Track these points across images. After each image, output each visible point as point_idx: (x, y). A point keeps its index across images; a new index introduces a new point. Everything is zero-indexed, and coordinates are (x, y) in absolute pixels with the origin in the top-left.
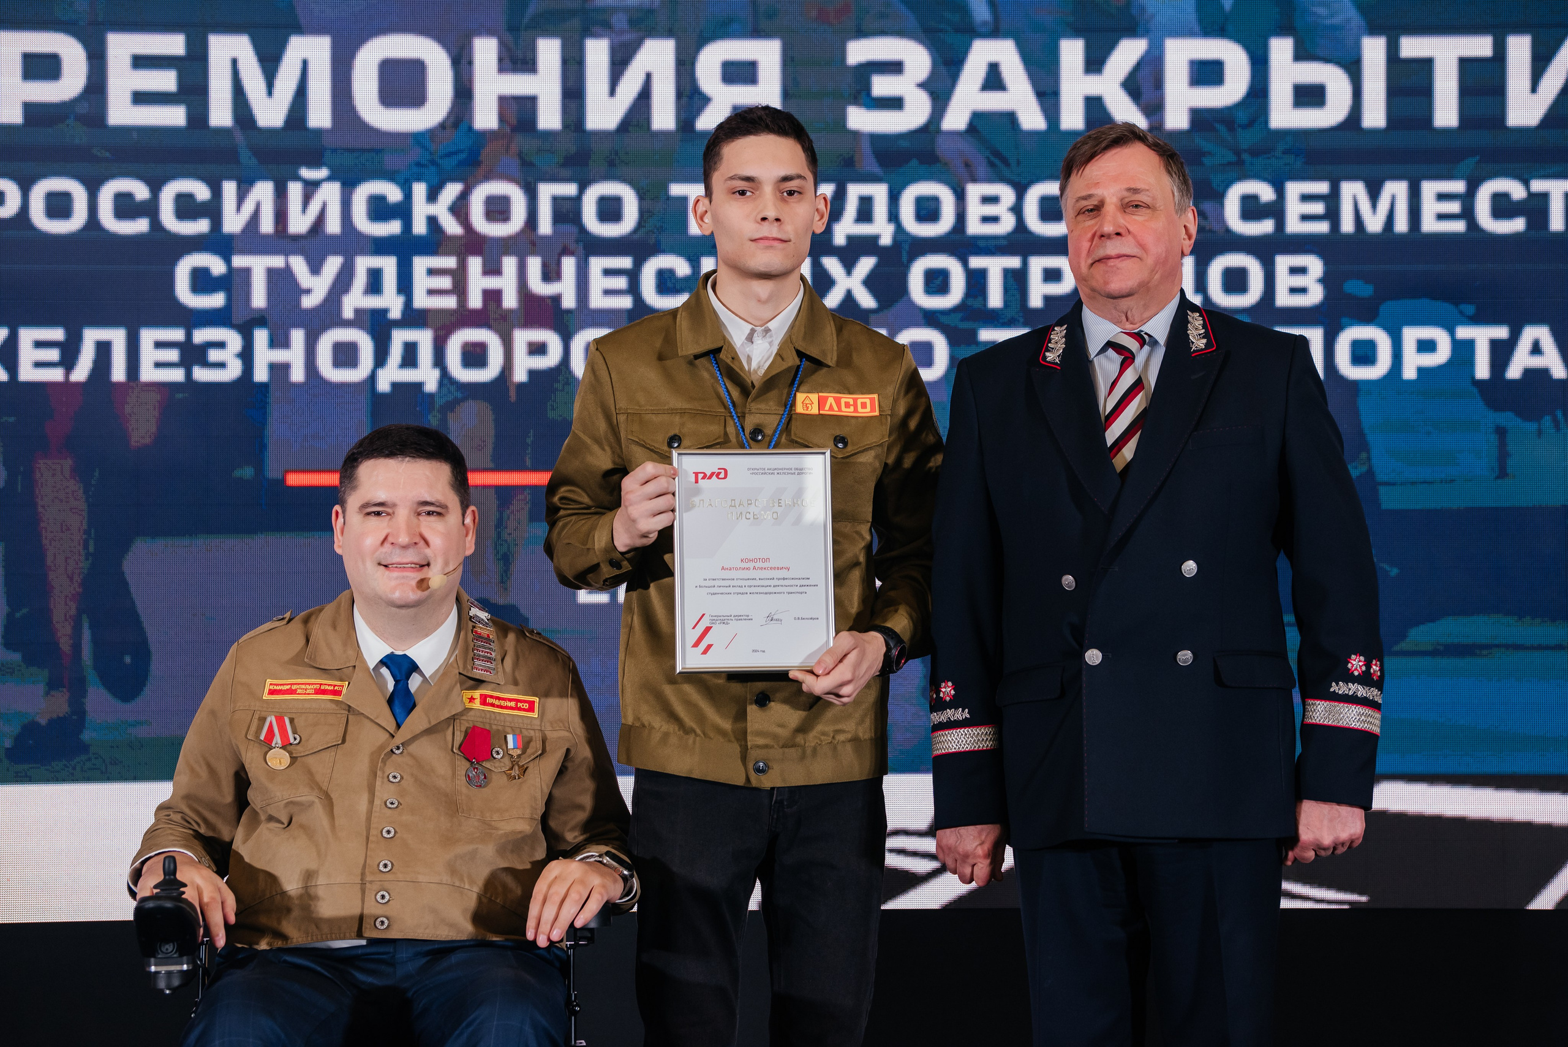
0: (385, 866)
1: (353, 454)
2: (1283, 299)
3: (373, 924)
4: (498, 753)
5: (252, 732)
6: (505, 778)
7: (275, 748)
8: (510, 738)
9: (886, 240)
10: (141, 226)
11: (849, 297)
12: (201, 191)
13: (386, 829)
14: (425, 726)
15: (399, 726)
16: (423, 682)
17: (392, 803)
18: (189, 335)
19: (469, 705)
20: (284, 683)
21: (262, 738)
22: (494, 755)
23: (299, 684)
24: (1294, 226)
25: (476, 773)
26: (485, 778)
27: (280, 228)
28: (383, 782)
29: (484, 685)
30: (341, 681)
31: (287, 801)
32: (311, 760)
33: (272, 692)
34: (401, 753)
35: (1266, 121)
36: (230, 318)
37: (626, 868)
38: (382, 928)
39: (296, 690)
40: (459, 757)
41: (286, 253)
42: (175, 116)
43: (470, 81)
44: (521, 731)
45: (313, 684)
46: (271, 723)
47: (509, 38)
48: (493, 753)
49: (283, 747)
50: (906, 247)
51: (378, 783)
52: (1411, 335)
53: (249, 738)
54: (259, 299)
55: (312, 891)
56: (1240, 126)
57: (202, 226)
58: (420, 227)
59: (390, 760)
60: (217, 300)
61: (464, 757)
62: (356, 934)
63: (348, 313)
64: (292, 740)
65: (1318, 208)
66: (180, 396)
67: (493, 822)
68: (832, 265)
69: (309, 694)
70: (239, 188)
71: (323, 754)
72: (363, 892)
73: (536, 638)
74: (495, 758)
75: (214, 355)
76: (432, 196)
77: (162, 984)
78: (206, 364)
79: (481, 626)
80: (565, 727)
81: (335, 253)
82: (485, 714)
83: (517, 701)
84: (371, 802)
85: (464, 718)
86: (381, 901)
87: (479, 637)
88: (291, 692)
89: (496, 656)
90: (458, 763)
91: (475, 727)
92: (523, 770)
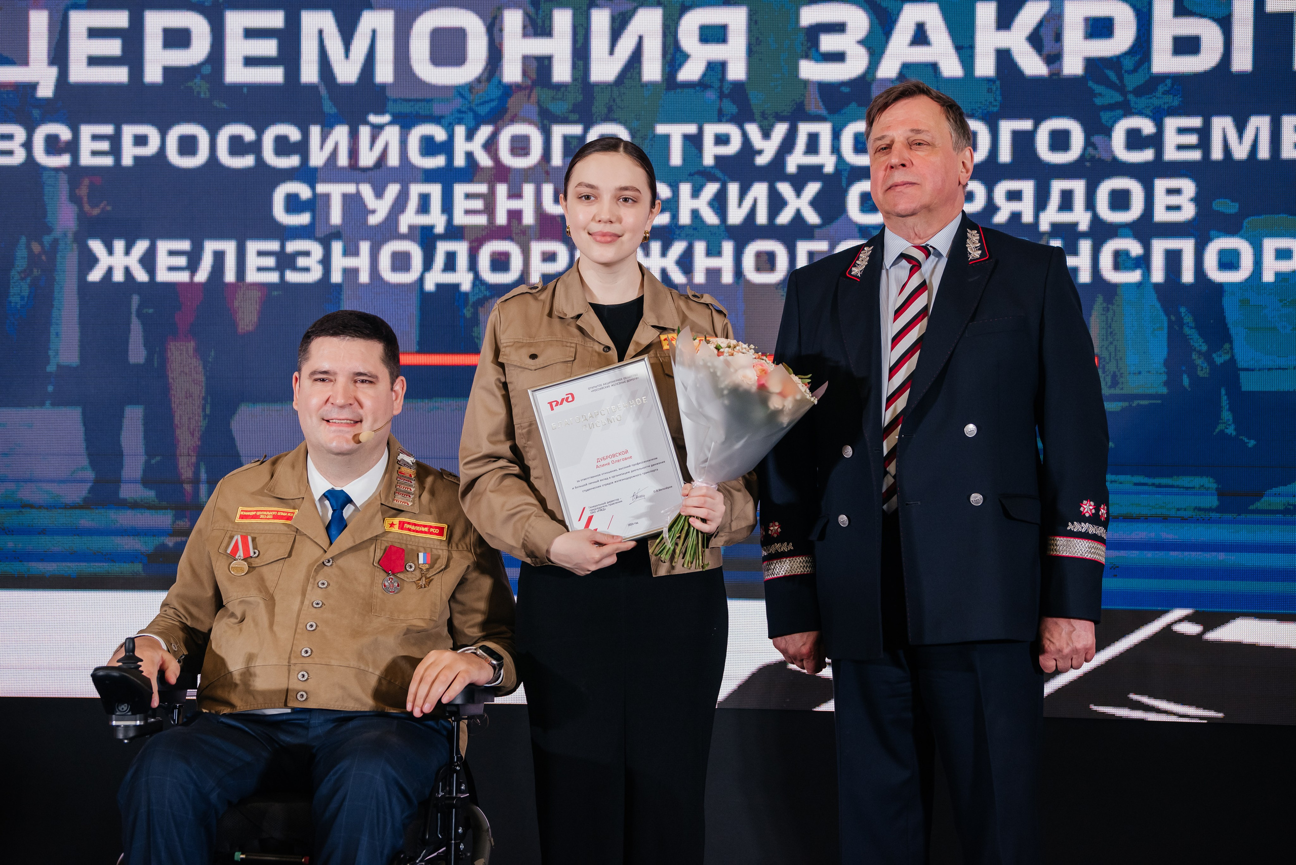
0: (307, 652)
1: (308, 332)
2: (1161, 215)
3: (295, 696)
4: (411, 567)
5: (222, 548)
6: (414, 586)
8: (421, 555)
9: (829, 168)
10: (248, 161)
11: (798, 215)
12: (294, 134)
13: (310, 623)
14: (350, 544)
15: (331, 543)
16: (355, 510)
17: (318, 604)
18: (283, 246)
19: (387, 528)
20: (251, 510)
21: (229, 551)
22: (407, 569)
23: (262, 511)
24: (1171, 154)
25: (391, 582)
26: (398, 586)
27: (353, 162)
28: (313, 588)
29: (404, 513)
30: (293, 509)
31: (239, 600)
32: (265, 570)
33: (242, 517)
34: (331, 565)
35: (1149, 68)
36: (314, 233)
37: (495, 659)
38: (302, 700)
39: (259, 516)
41: (357, 183)
42: (275, 75)
43: (501, 44)
44: (431, 551)
45: (272, 511)
46: (237, 540)
47: (531, 10)
48: (407, 567)
49: (245, 560)
50: (845, 174)
51: (309, 588)
52: (1271, 245)
53: (219, 551)
54: (336, 217)
55: (252, 670)
56: (1126, 71)
57: (293, 161)
58: (460, 161)
59: (322, 570)
60: (304, 219)
61: (383, 570)
62: (283, 704)
63: (403, 229)
64: (252, 554)
65: (1193, 139)
66: (275, 293)
68: (785, 189)
69: (268, 518)
70: (322, 131)
71: (274, 564)
72: (289, 672)
73: (450, 479)
74: (408, 571)
75: (301, 262)
76: (470, 137)
77: (121, 736)
78: (295, 268)
79: (406, 467)
80: (467, 548)
81: (395, 181)
82: (403, 537)
83: (431, 527)
84: (302, 603)
85: (383, 539)
86: (301, 679)
87: (404, 476)
88: (255, 517)
89: (414, 491)
90: (377, 574)
91: (391, 546)
92: (429, 581)
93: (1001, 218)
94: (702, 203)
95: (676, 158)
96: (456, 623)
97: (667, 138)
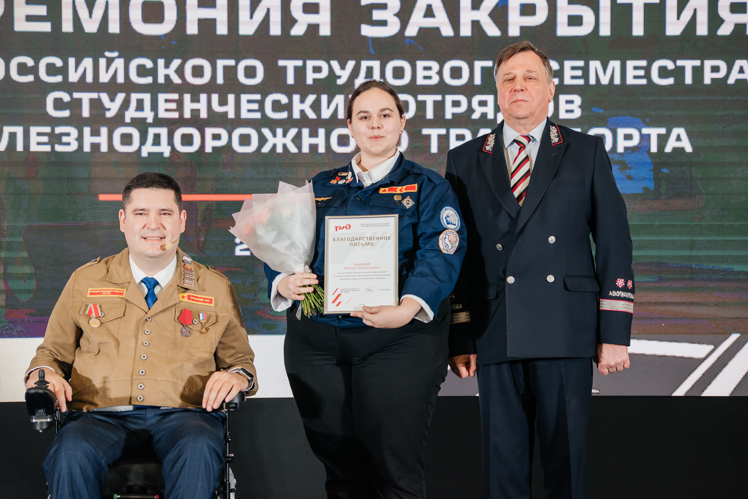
0: (142, 372)
1: (129, 186)
2: (563, 115)
3: (136, 398)
4: (195, 321)
5: (81, 311)
6: (199, 333)
7: (92, 318)
8: (201, 315)
10: (30, 78)
12: (58, 62)
13: (143, 355)
14: (162, 309)
15: (149, 309)
16: (161, 289)
17: (146, 344)
18: (53, 130)
19: (181, 299)
20: (97, 289)
21: (86, 313)
23: (104, 290)
24: (568, 81)
25: (185, 330)
26: (189, 332)
27: (96, 80)
28: (142, 334)
29: (189, 290)
30: (124, 289)
31: (98, 342)
32: (109, 324)
33: (91, 294)
34: (151, 321)
35: (555, 33)
37: (250, 376)
38: (140, 400)
39: (102, 293)
40: (178, 323)
41: (98, 91)
42: (46, 27)
43: (185, 11)
44: (206, 312)
45: (110, 290)
46: (91, 308)
48: (193, 321)
49: (96, 318)
51: (140, 334)
52: (621, 132)
53: (80, 313)
54: (86, 113)
57: (59, 79)
58: (161, 80)
59: (145, 324)
60: (66, 113)
61: (180, 323)
62: (128, 403)
63: (128, 120)
64: (100, 315)
65: (579, 73)
67: (193, 353)
69: (108, 294)
70: (76, 61)
71: (114, 321)
72: (132, 384)
73: (213, 271)
74: (194, 324)
75: (65, 139)
76: (167, 66)
77: (38, 428)
78: (61, 143)
79: (188, 264)
80: (226, 311)
81: (122, 92)
82: (190, 304)
83: (205, 299)
84: (136, 343)
85: (180, 305)
86: (140, 388)
87: (187, 269)
88: (100, 293)
89: (194, 278)
90: (177, 325)
91: (185, 309)
92: (207, 330)
93: (476, 116)
94: (306, 107)
95: (290, 80)
96: (219, 355)
97: (285, 68)
